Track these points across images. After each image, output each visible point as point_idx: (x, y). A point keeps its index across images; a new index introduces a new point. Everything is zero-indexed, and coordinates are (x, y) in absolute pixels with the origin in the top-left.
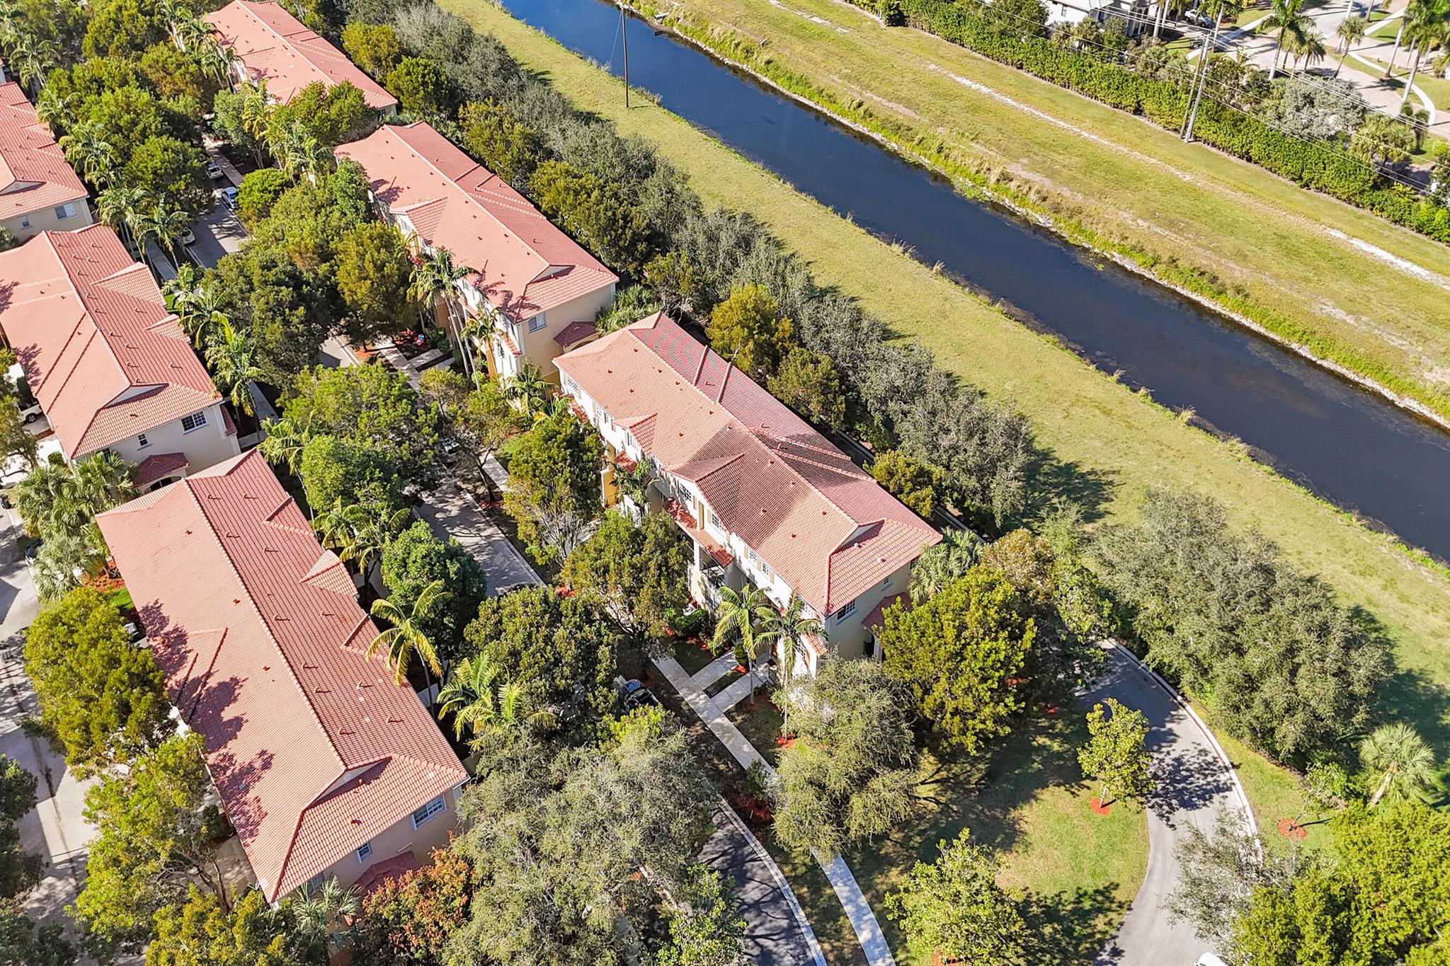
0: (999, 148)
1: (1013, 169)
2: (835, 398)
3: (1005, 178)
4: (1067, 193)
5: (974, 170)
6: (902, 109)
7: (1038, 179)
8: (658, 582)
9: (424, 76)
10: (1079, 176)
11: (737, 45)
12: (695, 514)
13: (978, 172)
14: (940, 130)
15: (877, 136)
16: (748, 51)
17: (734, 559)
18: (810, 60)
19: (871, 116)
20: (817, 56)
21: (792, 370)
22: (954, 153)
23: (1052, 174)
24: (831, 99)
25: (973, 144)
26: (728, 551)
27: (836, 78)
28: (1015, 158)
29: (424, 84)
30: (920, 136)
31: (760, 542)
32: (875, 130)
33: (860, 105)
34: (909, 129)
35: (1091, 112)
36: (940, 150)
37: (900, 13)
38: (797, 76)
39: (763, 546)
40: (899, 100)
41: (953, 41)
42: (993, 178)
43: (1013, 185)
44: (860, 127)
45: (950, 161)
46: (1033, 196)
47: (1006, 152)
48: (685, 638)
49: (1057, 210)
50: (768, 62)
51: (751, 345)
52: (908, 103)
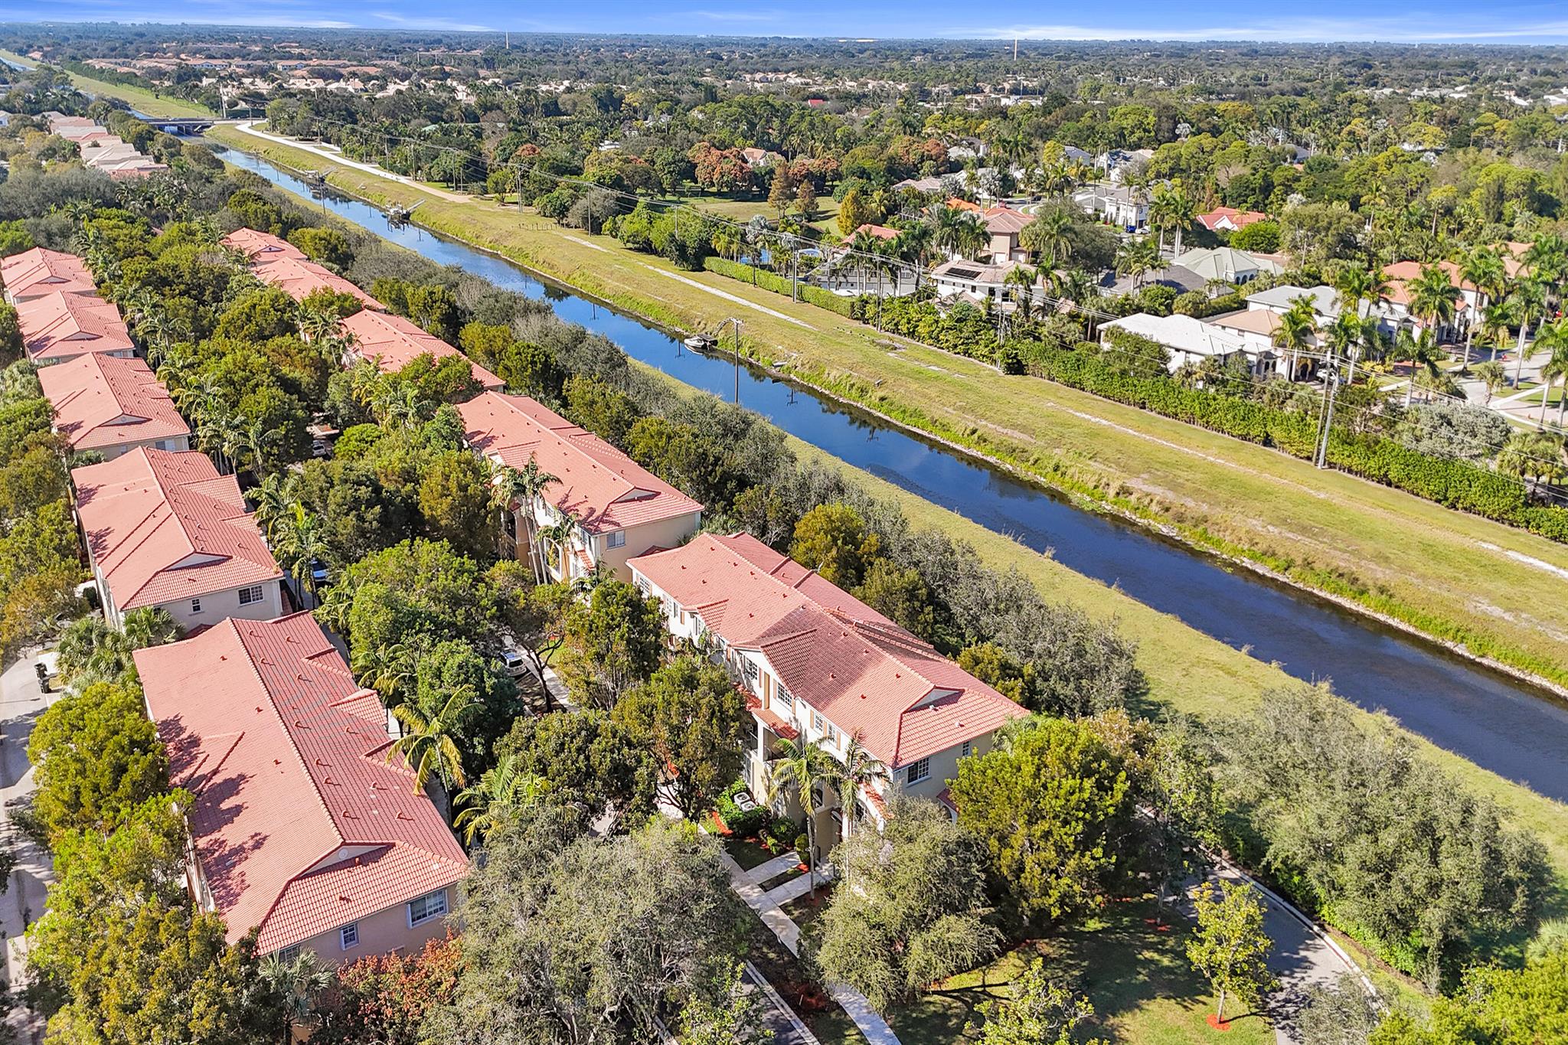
0: (1118, 465)
1: (1132, 483)
2: (922, 607)
3: (1124, 491)
4: (1191, 503)
5: (1091, 485)
6: (1017, 434)
7: (1160, 492)
8: (709, 722)
9: (533, 356)
10: (1204, 488)
11: (852, 386)
12: (760, 693)
13: (1096, 487)
14: (1057, 451)
15: (992, 459)
16: (863, 391)
17: (799, 734)
18: (925, 396)
19: (985, 441)
20: (933, 392)
21: (875, 577)
22: (1070, 472)
23: (1174, 486)
24: (945, 428)
25: (1091, 462)
26: (794, 727)
27: (950, 410)
28: (1136, 473)
29: (533, 363)
30: (1036, 456)
31: (827, 704)
32: (989, 453)
33: (974, 432)
34: (1024, 451)
35: (1216, 442)
36: (1056, 469)
37: (1019, 362)
38: (912, 409)
39: (829, 709)
40: (1014, 426)
41: (1073, 386)
42: (1112, 492)
43: (1133, 498)
44: (975, 452)
45: (1067, 478)
46: (1154, 507)
47: (1125, 468)
49: (1180, 519)
50: (882, 399)
51: (834, 552)
52: (1024, 429)
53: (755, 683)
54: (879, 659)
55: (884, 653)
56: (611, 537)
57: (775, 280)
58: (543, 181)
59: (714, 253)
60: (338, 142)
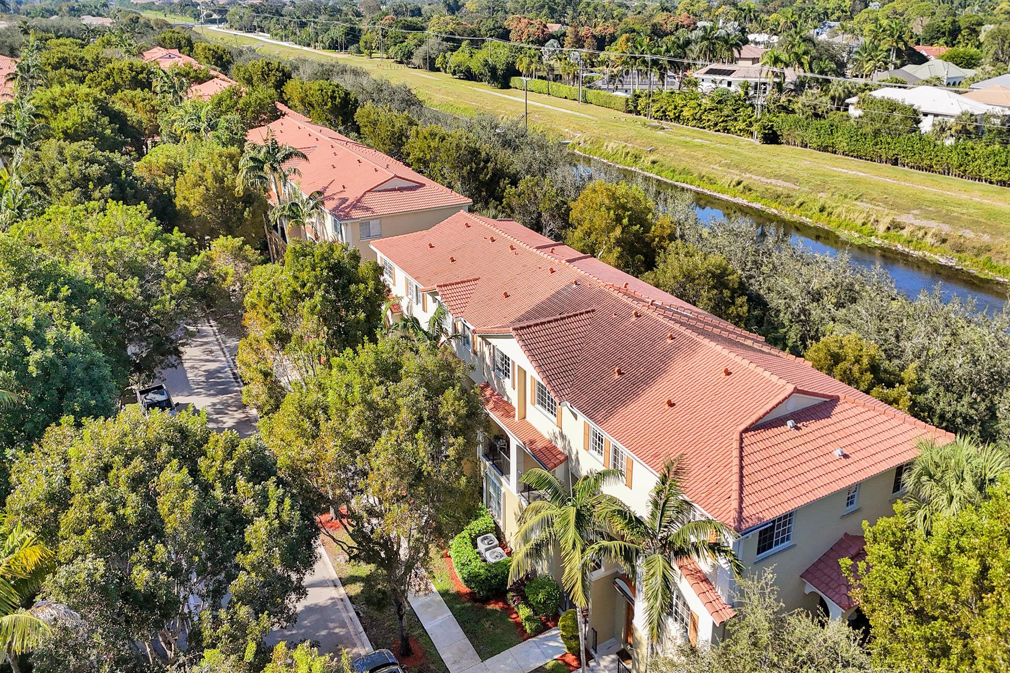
0: (886, 203)
1: (902, 219)
2: (732, 298)
3: (896, 226)
4: (969, 234)
5: (859, 222)
6: (780, 182)
7: (934, 226)
8: (411, 436)
10: (983, 220)
11: (627, 154)
12: (513, 395)
13: (864, 224)
14: (820, 195)
15: (757, 205)
16: (636, 157)
17: (567, 459)
18: (693, 157)
19: (750, 190)
20: (700, 155)
22: (837, 211)
23: (948, 219)
24: (712, 182)
25: (855, 202)
26: (560, 445)
27: (716, 167)
28: (907, 210)
30: (801, 200)
31: (610, 413)
32: (756, 200)
33: (739, 183)
34: (788, 196)
36: (822, 210)
37: (774, 132)
38: (681, 168)
39: (614, 421)
40: (778, 177)
41: (825, 149)
42: (882, 228)
43: (905, 233)
44: (742, 201)
45: (833, 218)
46: (929, 240)
47: (894, 206)
48: (486, 600)
49: (959, 249)
50: (654, 162)
51: (618, 232)
52: (787, 178)
53: (507, 383)
54: (693, 346)
55: (700, 339)
56: (365, 224)
57: (564, 88)
58: (397, 37)
59: (518, 74)
60: (269, 31)
